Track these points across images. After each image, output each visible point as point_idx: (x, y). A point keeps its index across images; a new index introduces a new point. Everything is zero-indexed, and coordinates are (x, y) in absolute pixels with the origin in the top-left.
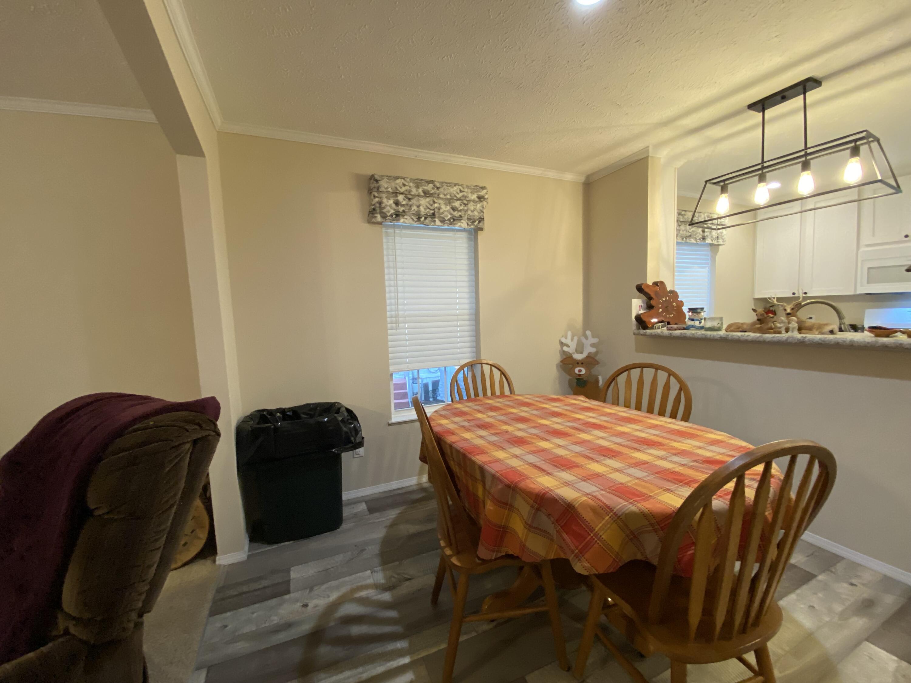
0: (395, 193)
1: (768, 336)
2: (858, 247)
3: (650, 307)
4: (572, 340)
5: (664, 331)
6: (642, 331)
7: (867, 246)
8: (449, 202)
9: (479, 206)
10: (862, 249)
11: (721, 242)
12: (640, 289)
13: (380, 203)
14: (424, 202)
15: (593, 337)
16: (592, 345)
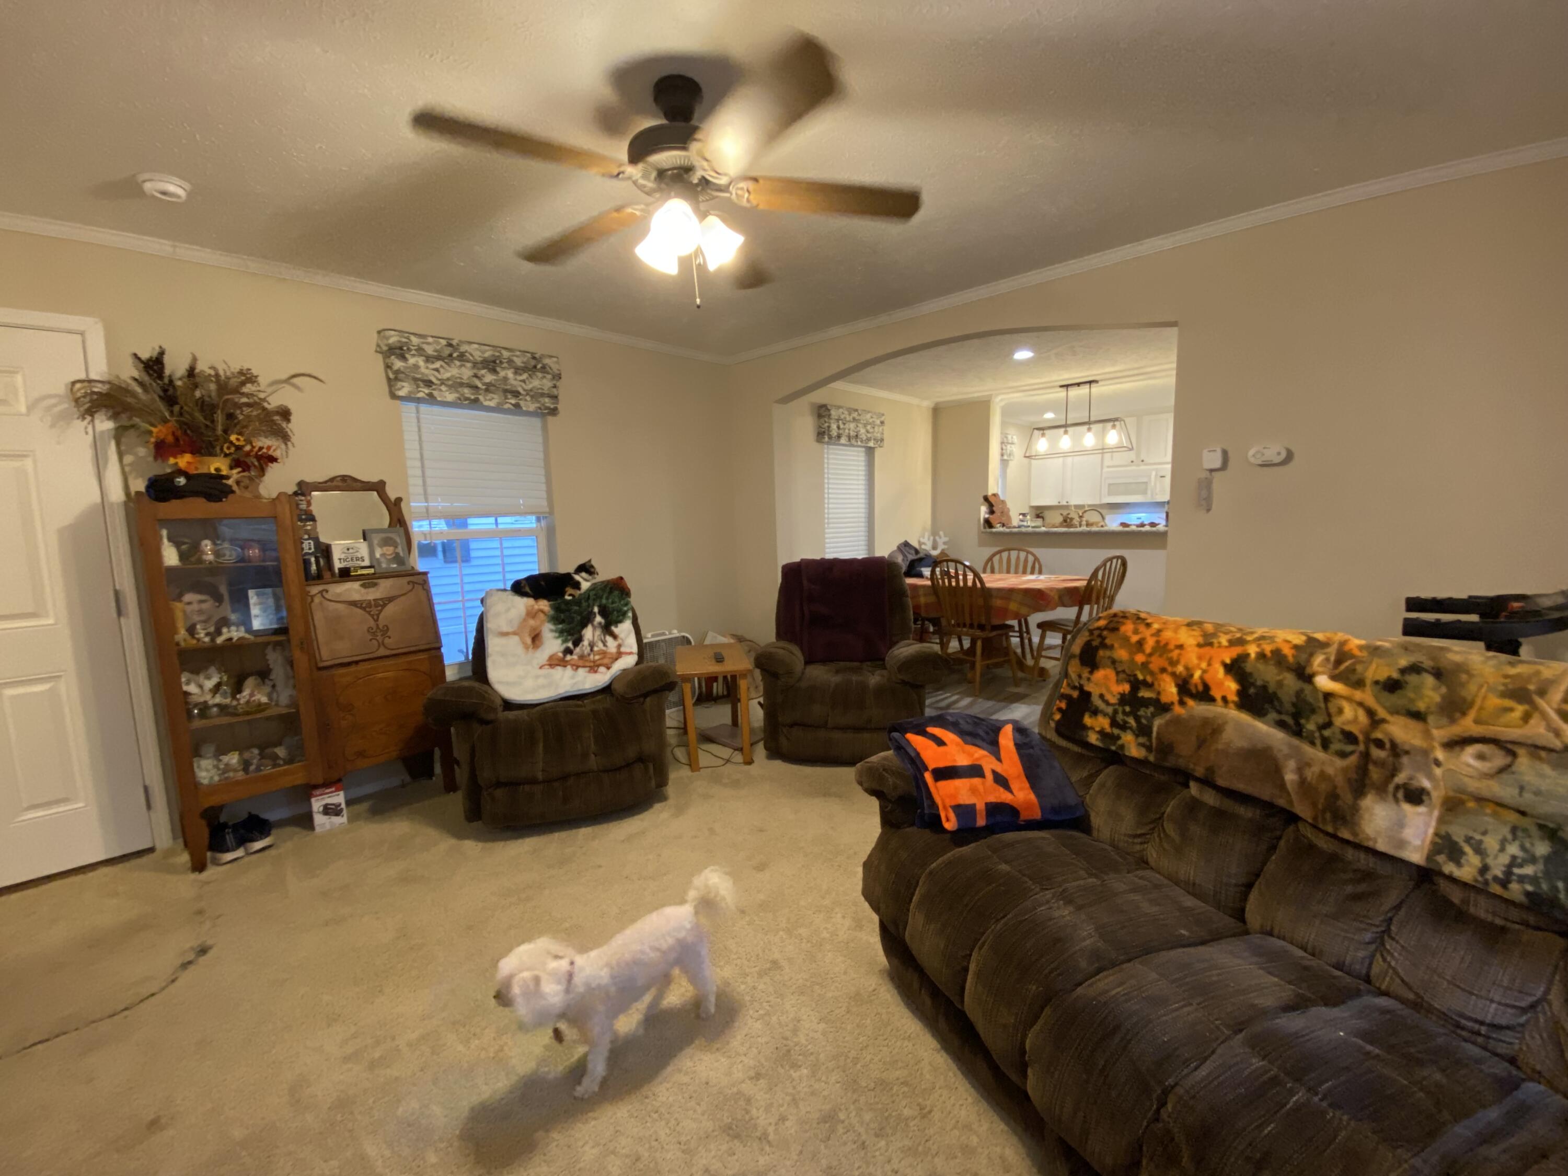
0: (838, 420)
1: (1072, 530)
2: (1102, 468)
3: (992, 512)
4: (929, 539)
5: (1001, 529)
6: (988, 530)
7: (1108, 467)
8: (865, 425)
9: (881, 428)
10: (1105, 470)
11: (1012, 457)
12: (986, 499)
13: (829, 427)
14: (852, 426)
15: (945, 536)
16: (945, 543)
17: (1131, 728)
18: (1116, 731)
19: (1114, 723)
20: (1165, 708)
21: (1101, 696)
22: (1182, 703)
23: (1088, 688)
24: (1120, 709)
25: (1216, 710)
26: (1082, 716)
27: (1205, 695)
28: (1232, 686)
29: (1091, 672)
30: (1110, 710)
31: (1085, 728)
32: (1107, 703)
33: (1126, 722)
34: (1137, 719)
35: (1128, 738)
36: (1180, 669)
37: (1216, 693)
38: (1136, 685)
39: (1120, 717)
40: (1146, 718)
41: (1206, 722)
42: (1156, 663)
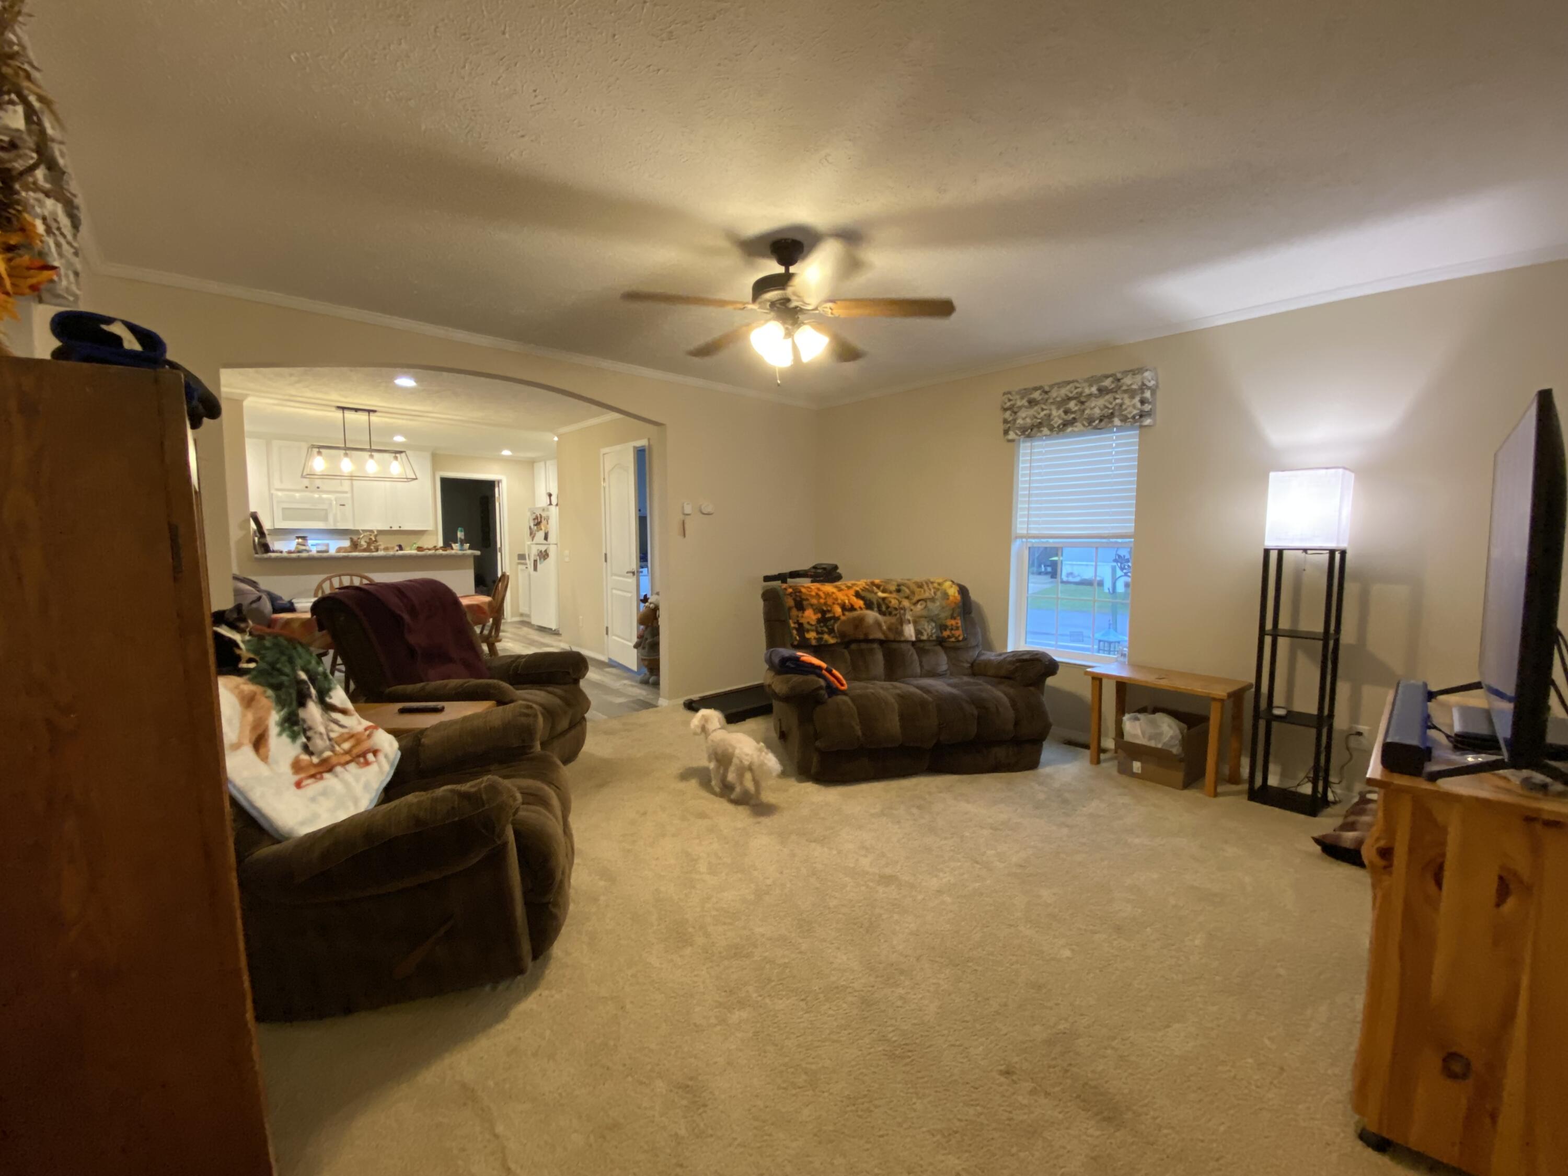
17: (826, 632)
18: (820, 636)
19: (818, 633)
20: (836, 619)
21: (808, 623)
22: (844, 614)
23: (802, 621)
24: (818, 625)
25: (858, 612)
26: (804, 635)
27: (852, 608)
28: (861, 603)
29: (803, 613)
30: (814, 628)
31: (808, 639)
32: (811, 625)
33: (822, 630)
34: (827, 627)
35: (826, 637)
36: (840, 601)
37: (856, 606)
38: (824, 613)
39: (819, 629)
40: (831, 625)
41: (854, 619)
42: (830, 601)
